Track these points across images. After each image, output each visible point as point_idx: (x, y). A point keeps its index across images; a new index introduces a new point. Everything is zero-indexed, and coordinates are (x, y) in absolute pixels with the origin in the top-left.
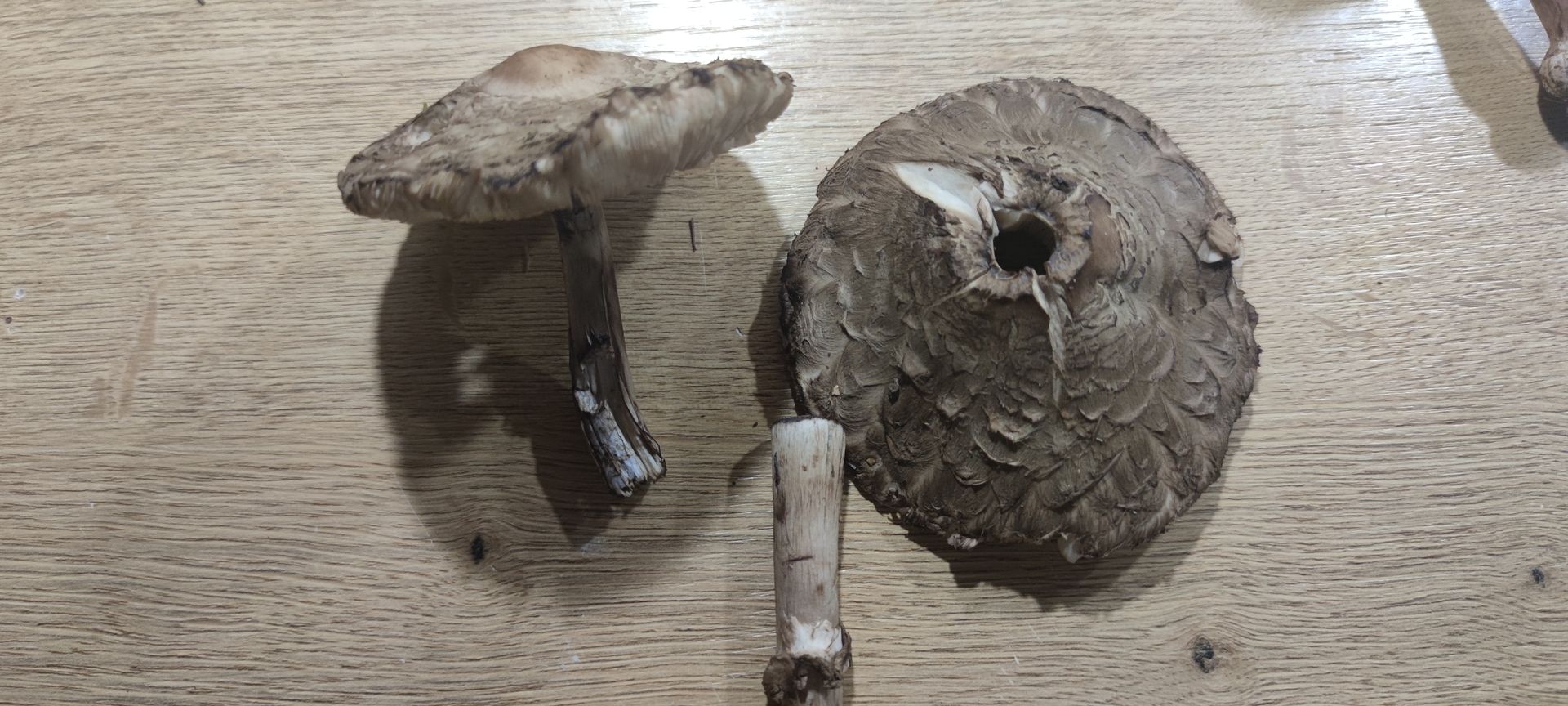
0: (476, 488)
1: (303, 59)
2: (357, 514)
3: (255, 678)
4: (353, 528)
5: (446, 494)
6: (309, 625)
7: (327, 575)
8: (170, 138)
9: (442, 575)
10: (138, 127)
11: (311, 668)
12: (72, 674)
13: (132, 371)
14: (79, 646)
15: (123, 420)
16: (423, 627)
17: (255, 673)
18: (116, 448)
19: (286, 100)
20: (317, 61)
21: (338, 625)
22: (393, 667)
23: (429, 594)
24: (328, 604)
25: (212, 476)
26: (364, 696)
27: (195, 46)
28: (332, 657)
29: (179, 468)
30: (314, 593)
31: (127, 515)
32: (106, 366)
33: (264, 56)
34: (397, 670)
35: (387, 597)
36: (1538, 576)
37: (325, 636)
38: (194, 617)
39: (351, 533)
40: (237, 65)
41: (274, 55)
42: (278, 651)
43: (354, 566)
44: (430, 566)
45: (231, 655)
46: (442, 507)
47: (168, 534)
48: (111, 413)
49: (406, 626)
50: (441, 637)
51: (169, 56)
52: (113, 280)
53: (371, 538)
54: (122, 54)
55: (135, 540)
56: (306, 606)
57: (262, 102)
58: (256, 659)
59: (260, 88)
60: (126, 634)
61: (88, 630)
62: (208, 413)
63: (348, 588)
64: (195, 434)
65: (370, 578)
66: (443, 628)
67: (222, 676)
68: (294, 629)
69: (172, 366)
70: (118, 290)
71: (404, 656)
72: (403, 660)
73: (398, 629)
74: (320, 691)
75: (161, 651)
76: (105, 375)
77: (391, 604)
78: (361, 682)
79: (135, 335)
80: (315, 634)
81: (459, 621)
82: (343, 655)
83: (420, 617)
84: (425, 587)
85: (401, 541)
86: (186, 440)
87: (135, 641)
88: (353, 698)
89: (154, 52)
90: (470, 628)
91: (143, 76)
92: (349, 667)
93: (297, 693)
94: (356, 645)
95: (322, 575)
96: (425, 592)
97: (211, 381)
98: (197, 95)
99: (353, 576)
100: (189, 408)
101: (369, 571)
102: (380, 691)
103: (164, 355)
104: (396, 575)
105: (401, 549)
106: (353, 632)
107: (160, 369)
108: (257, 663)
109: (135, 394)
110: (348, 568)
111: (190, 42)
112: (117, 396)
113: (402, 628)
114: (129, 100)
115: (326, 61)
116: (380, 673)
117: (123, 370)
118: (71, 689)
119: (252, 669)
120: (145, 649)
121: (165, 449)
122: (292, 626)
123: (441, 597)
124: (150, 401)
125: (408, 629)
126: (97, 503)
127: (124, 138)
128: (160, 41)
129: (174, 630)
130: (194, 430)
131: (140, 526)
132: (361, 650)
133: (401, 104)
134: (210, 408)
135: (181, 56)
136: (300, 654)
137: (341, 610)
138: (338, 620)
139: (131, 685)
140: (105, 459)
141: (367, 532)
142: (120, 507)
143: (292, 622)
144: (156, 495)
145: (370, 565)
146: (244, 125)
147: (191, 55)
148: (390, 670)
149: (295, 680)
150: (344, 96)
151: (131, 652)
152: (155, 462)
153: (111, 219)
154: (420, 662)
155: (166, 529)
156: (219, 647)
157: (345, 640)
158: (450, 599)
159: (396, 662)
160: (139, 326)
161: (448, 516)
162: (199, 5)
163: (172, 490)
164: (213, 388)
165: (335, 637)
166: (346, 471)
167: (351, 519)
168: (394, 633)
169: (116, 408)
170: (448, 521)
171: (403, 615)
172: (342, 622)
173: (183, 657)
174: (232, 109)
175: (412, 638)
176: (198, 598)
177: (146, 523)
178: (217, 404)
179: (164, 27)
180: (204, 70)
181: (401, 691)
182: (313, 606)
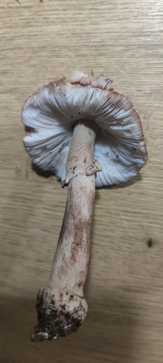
1: (86, 31)
9: (136, 249)
16: (129, 264)
18: (26, 192)
19: (79, 53)
20: (92, 33)
23: (132, 255)
27: (41, 24)
29: (47, 202)
32: (19, 163)
33: (70, 30)
34: (119, 274)
39: (106, 231)
40: (58, 34)
41: (74, 29)
44: (132, 246)
46: (138, 228)
49: (123, 263)
50: (134, 268)
51: (30, 29)
53: (112, 234)
54: (11, 27)
57: (69, 53)
59: (68, 46)
60: (35, 250)
63: (104, 248)
65: (112, 246)
66: (136, 265)
72: (121, 272)
73: (120, 263)
76: (19, 166)
77: (118, 255)
78: (108, 276)
81: (141, 264)
82: (102, 268)
83: (128, 261)
84: (130, 252)
85: (122, 236)
86: (49, 192)
89: (24, 27)
90: (144, 267)
91: (20, 39)
92: (104, 271)
94: (106, 266)
96: (130, 254)
98: (42, 49)
99: (106, 245)
102: (113, 279)
104: (120, 247)
105: (122, 239)
106: (105, 262)
110: (104, 242)
111: (38, 22)
112: (24, 174)
114: (16, 51)
115: (96, 33)
116: (114, 274)
123: (135, 256)
126: (22, 209)
128: (25, 21)
135: (34, 29)
139: (38, 264)
140: (22, 195)
141: (111, 232)
144: (40, 209)
145: (112, 243)
147: (39, 29)
148: (117, 274)
150: (104, 52)
151: (36, 255)
152: (38, 198)
154: (127, 274)
155: (44, 221)
157: (103, 264)
158: (139, 257)
161: (140, 231)
162: (40, 2)
171: (122, 259)
172: (102, 258)
174: (57, 56)
175: (125, 266)
177: (38, 218)
179: (26, 14)
180: (45, 37)
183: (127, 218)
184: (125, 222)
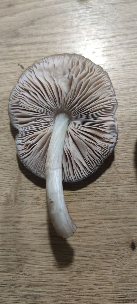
0: (130, 226)
2: (93, 236)
3: (67, 288)
4: (92, 240)
5: (121, 228)
6: (82, 271)
7: (86, 255)
9: (123, 255)
11: (84, 285)
12: (10, 287)
13: (17, 190)
14: (12, 278)
15: (16, 206)
16: (118, 272)
17: (67, 287)
18: (15, 215)
21: (91, 272)
22: (110, 285)
23: (119, 261)
24: (87, 265)
26: (102, 294)
28: (90, 282)
29: (35, 221)
30: (82, 261)
32: (8, 189)
34: (111, 286)
35: (106, 262)
37: (87, 275)
38: (46, 269)
39: (92, 242)
42: (73, 280)
44: (118, 252)
45: (59, 281)
46: (120, 233)
47: (34, 243)
48: (12, 204)
49: (113, 271)
50: (124, 275)
52: (7, 161)
53: (98, 243)
56: (80, 265)
58: (67, 282)
60: (26, 275)
61: (14, 273)
63: (93, 259)
64: (38, 210)
65: (100, 256)
66: (125, 272)
68: (77, 273)
69: (28, 188)
70: (9, 164)
71: (113, 281)
72: (113, 283)
73: (110, 273)
74: (88, 292)
75: (37, 280)
76: (8, 192)
77: (107, 264)
78: (101, 289)
79: (15, 178)
80: (84, 274)
81: (129, 270)
82: (94, 281)
83: (117, 268)
84: (117, 259)
85: (108, 244)
86: (36, 212)
87: (29, 277)
88: (98, 295)
90: (133, 272)
92: (96, 285)
93: (80, 293)
94: (97, 278)
95: (84, 255)
96: (118, 260)
99: (94, 256)
100: (35, 202)
101: (99, 254)
102: (107, 292)
103: (25, 185)
104: (108, 255)
105: (108, 247)
106: (96, 274)
107: (25, 189)
108: (67, 284)
109: (18, 198)
110: (92, 253)
112: (13, 198)
113: (111, 272)
116: (106, 287)
117: (13, 190)
118: (11, 292)
119: (66, 286)
120: (32, 279)
121: (30, 215)
122: (77, 272)
123: (123, 262)
124: (23, 200)
125: (113, 272)
126: (11, 233)
129: (40, 273)
132: (100, 279)
136: (80, 281)
137: (91, 266)
138: (91, 270)
139: (29, 290)
140: (12, 219)
141: (97, 241)
143: (77, 270)
144: (29, 230)
145: (99, 252)
148: (109, 286)
149: (80, 289)
151: (28, 280)
152: (27, 220)
153: (4, 140)
154: (118, 283)
155: (33, 241)
156: (54, 279)
157: (94, 276)
158: (126, 263)
159: (111, 283)
161: (122, 235)
162: (22, 69)
163: (33, 229)
165: (91, 275)
166: (88, 222)
167: (92, 237)
168: (109, 274)
169: (13, 202)
170: (122, 237)
171: (111, 268)
172: (92, 270)
173: (44, 282)
175: (115, 275)
176: (46, 263)
177: (27, 239)
179: (12, 77)
181: (113, 292)
182: (82, 265)
183: (109, 225)
184: (107, 229)
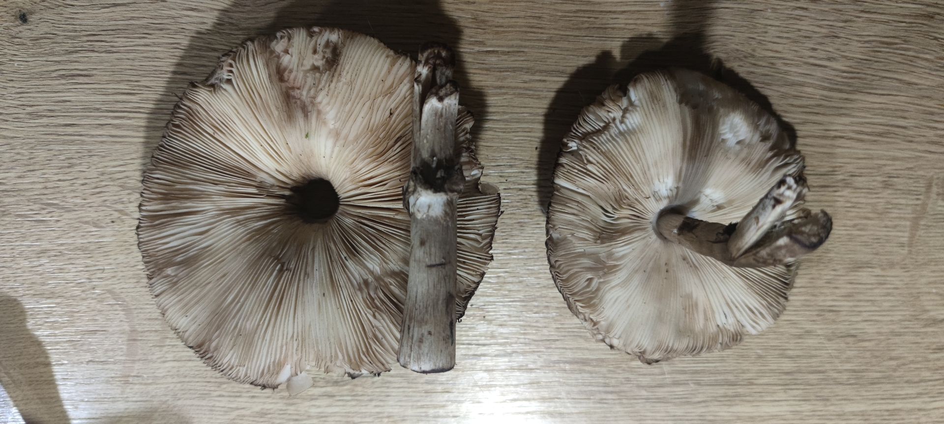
8: (894, 354)
10: (912, 362)
25: (880, 135)
31: (932, 114)
36: (23, 18)
43: (796, 72)
55: (928, 97)
62: (880, 175)
67: (880, 8)
97: (877, 196)
127: (921, 355)
130: (889, 165)
131: (924, 106)
133: (748, 370)
134: (879, 178)
142: (935, 119)
146: (848, 360)
160: (918, 233)
164: (875, 191)
178: (874, 181)
